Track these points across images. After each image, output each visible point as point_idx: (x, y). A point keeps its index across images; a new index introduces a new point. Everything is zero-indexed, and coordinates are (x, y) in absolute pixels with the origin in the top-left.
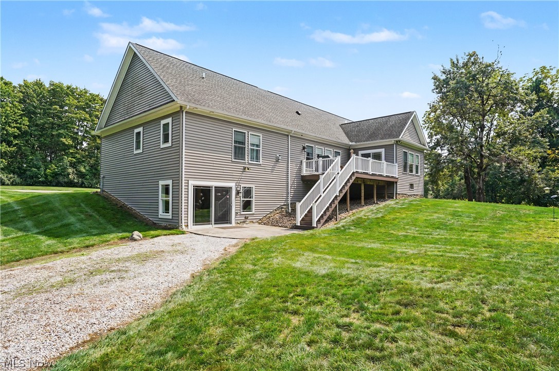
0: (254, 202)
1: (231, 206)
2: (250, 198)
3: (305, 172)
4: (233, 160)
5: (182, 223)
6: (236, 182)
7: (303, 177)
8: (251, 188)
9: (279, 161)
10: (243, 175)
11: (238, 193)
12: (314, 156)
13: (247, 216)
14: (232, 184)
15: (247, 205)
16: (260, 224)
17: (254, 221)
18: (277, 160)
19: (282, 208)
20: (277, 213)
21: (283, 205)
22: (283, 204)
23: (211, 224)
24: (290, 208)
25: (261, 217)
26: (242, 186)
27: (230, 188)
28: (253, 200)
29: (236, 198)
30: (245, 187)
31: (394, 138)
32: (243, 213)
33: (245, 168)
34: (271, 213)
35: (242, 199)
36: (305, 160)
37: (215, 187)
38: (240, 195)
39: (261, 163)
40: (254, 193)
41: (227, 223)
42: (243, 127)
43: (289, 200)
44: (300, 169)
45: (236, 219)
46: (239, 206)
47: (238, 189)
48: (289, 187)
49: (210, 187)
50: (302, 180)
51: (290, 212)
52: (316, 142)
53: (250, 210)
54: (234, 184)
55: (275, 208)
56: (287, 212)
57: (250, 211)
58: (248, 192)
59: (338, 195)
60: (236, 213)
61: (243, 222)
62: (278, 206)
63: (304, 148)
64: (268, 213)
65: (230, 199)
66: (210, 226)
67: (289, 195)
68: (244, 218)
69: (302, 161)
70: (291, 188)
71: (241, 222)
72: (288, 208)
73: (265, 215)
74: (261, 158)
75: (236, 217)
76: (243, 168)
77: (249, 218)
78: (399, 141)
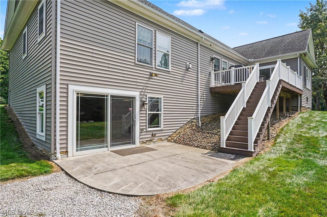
0: (162, 115)
1: (134, 121)
2: (158, 111)
3: (213, 84)
4: (137, 62)
5: (55, 149)
6: (141, 90)
7: (211, 88)
8: (158, 98)
9: (190, 70)
10: (149, 83)
11: (143, 104)
12: (220, 69)
13: (154, 133)
14: (136, 94)
15: (154, 120)
16: (169, 141)
17: (163, 138)
18: (188, 69)
19: (192, 122)
20: (188, 128)
21: (193, 119)
22: (193, 117)
23: (107, 147)
24: (200, 122)
25: (171, 134)
26: (148, 96)
27: (133, 98)
28: (162, 113)
29: (141, 110)
30: (151, 98)
31: (298, 51)
32: (150, 129)
33: (151, 74)
34: (181, 127)
35: (148, 112)
36: (213, 73)
37: (112, 96)
38: (146, 107)
39: (170, 70)
40: (162, 106)
41: (129, 143)
42: (149, 24)
43: (199, 113)
44: (209, 81)
45: (141, 137)
46: (145, 121)
47: (144, 99)
48: (199, 99)
49: (104, 96)
50: (211, 92)
51: (200, 126)
52: (222, 55)
53: (158, 124)
54: (138, 93)
55: (185, 122)
56: (198, 127)
57: (158, 127)
58: (155, 105)
59: (270, 106)
60: (141, 130)
61: (150, 140)
62: (189, 120)
63: (212, 59)
64: (178, 128)
65: (133, 112)
66: (106, 149)
67: (199, 108)
68: (150, 136)
69: (210, 73)
70: (201, 100)
71: (147, 141)
72: (198, 122)
73: (175, 131)
74: (170, 65)
75: (140, 135)
76: (149, 74)
77: (157, 135)
78: (304, 54)
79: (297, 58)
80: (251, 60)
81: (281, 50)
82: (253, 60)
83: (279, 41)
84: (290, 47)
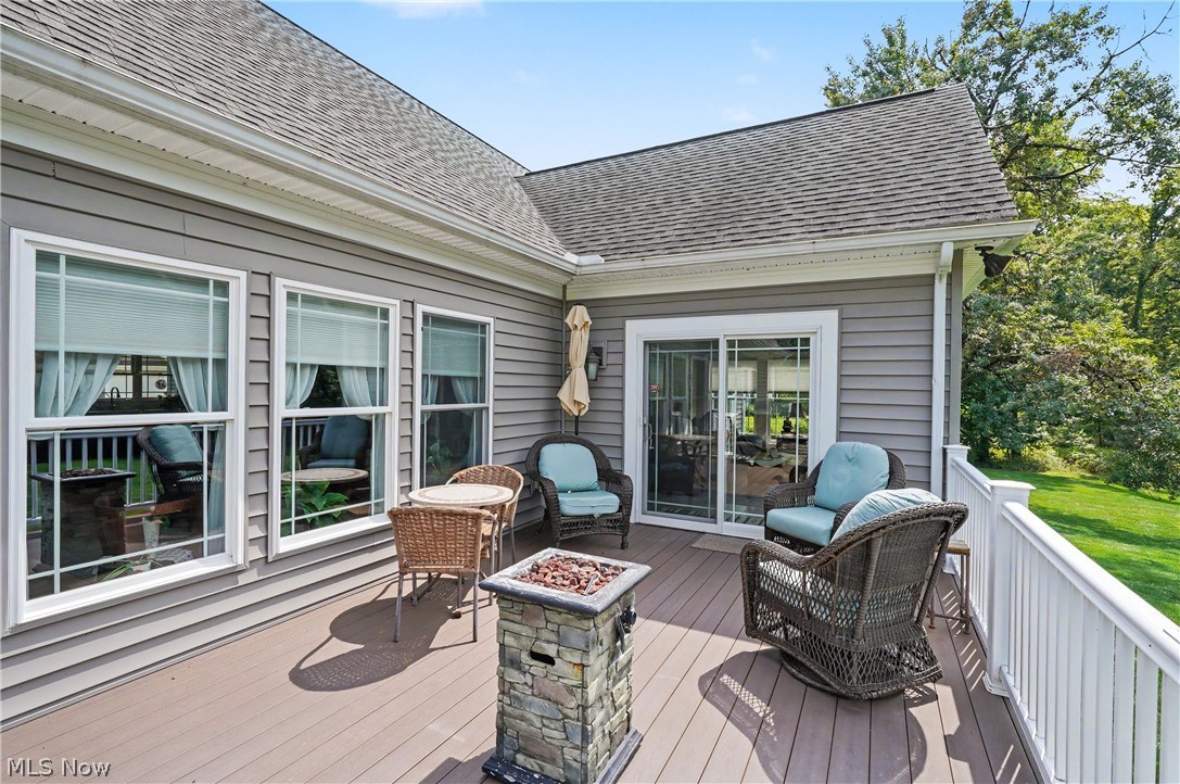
78: (983, 250)
79: (928, 281)
80: (585, 260)
81: (798, 204)
82: (597, 258)
83: (774, 148)
84: (862, 189)
